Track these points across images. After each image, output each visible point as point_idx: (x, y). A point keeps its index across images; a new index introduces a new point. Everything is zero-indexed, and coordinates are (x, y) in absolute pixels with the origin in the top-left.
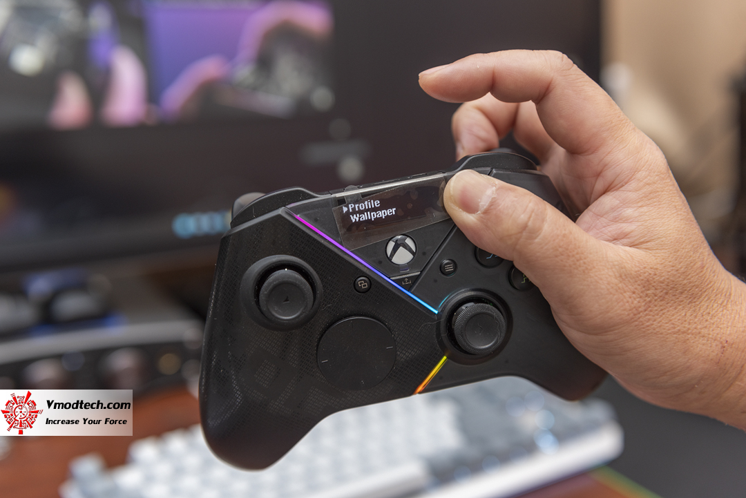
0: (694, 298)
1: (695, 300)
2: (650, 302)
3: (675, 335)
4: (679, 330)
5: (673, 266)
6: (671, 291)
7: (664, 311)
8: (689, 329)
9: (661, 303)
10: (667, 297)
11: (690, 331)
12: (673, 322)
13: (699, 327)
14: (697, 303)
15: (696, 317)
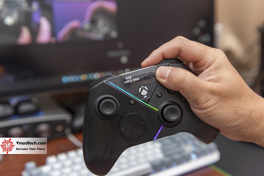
0: (239, 96)
1: (240, 97)
2: (222, 98)
3: (232, 108)
4: (233, 107)
5: (229, 86)
6: (230, 94)
7: (228, 101)
8: (237, 106)
9: (226, 98)
10: (228, 96)
11: (237, 107)
12: (231, 104)
13: (241, 105)
14: (240, 98)
15: (240, 102)
